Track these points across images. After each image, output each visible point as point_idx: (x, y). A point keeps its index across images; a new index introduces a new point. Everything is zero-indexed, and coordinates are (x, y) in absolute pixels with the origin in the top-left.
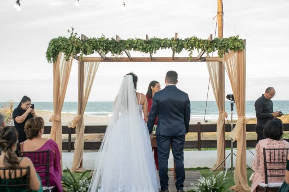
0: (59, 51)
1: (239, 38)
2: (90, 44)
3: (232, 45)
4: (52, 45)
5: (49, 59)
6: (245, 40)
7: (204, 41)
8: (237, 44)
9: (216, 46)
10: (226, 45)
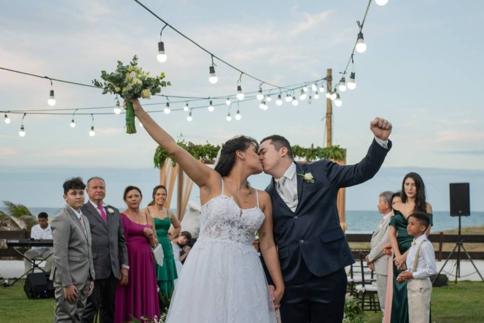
0: (166, 157)
1: (340, 148)
2: (196, 151)
3: (332, 154)
4: (160, 151)
5: (156, 165)
6: (346, 149)
7: (306, 149)
8: (338, 153)
9: (317, 155)
10: (327, 154)
